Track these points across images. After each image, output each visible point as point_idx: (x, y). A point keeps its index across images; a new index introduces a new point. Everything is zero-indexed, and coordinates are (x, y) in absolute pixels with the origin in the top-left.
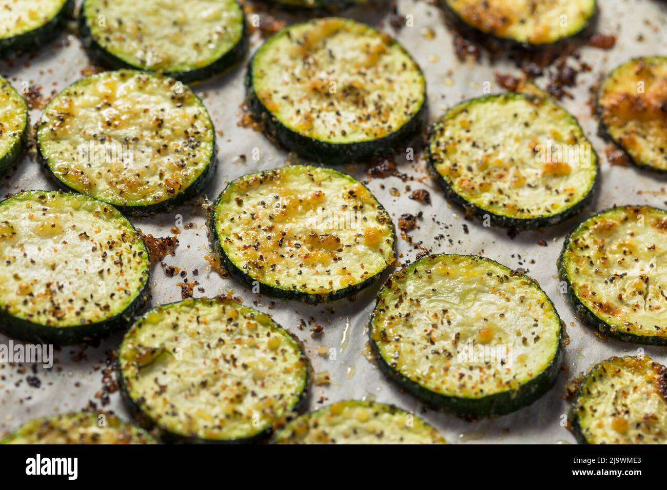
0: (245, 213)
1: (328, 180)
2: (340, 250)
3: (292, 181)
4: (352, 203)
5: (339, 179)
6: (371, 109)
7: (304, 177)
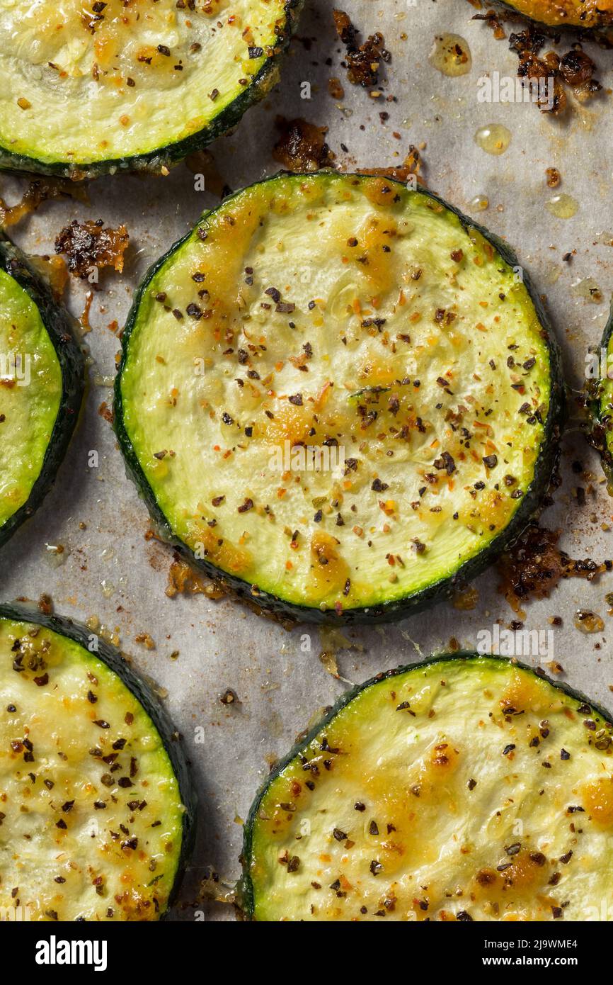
0: (316, 886)
1: (445, 691)
2: (555, 880)
4: (519, 733)
6: (443, 436)
7: (390, 715)
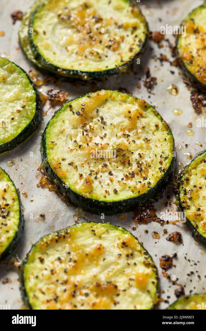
0: (46, 269)
1: (106, 233)
2: (118, 295)
3: (80, 237)
4: (124, 252)
5: (114, 231)
6: (134, 167)
7: (88, 232)
